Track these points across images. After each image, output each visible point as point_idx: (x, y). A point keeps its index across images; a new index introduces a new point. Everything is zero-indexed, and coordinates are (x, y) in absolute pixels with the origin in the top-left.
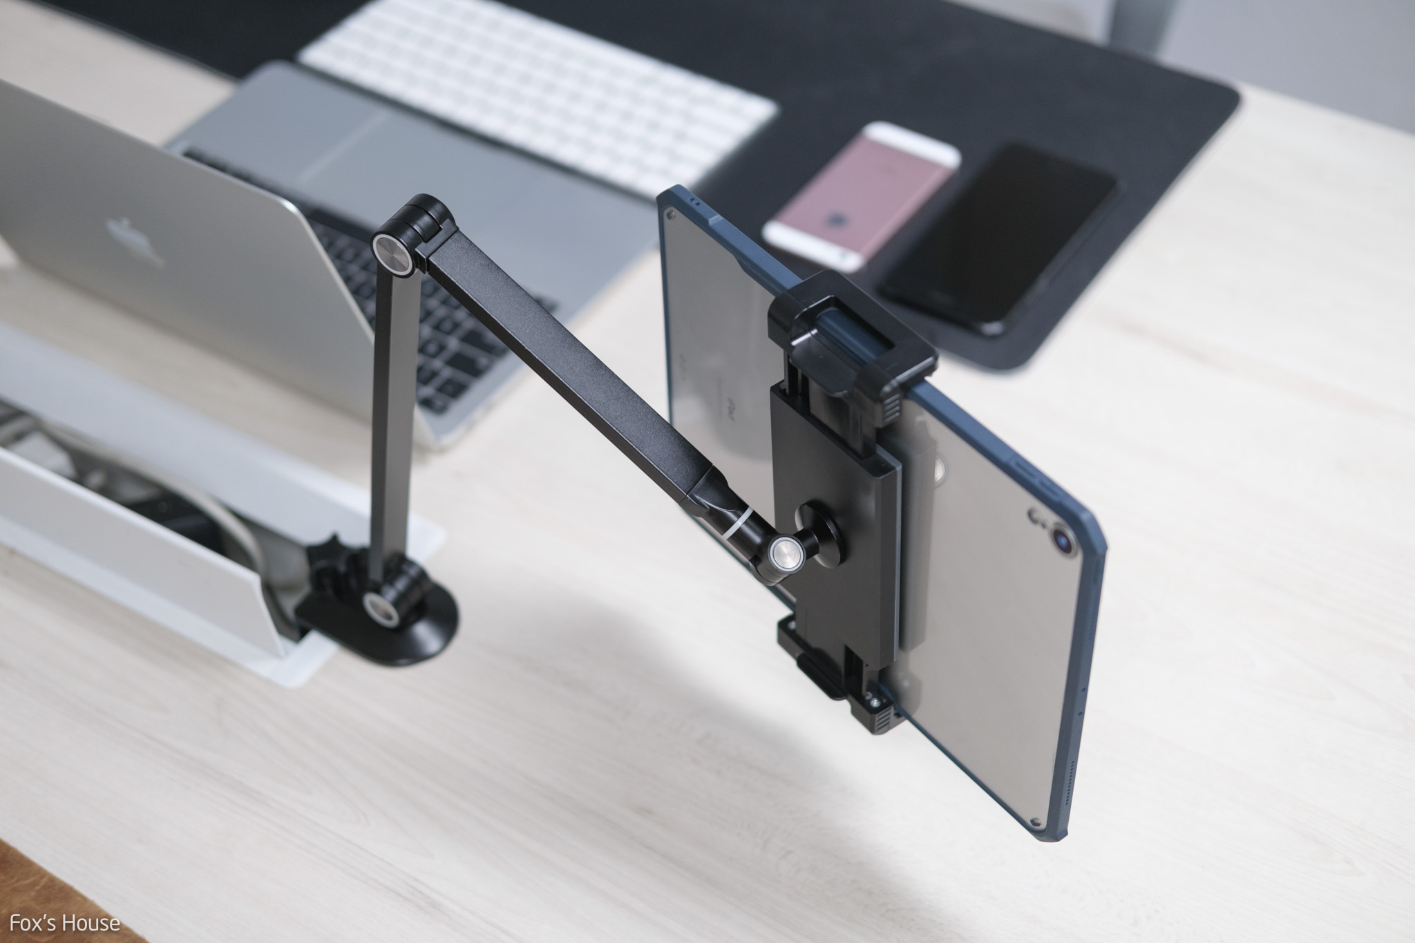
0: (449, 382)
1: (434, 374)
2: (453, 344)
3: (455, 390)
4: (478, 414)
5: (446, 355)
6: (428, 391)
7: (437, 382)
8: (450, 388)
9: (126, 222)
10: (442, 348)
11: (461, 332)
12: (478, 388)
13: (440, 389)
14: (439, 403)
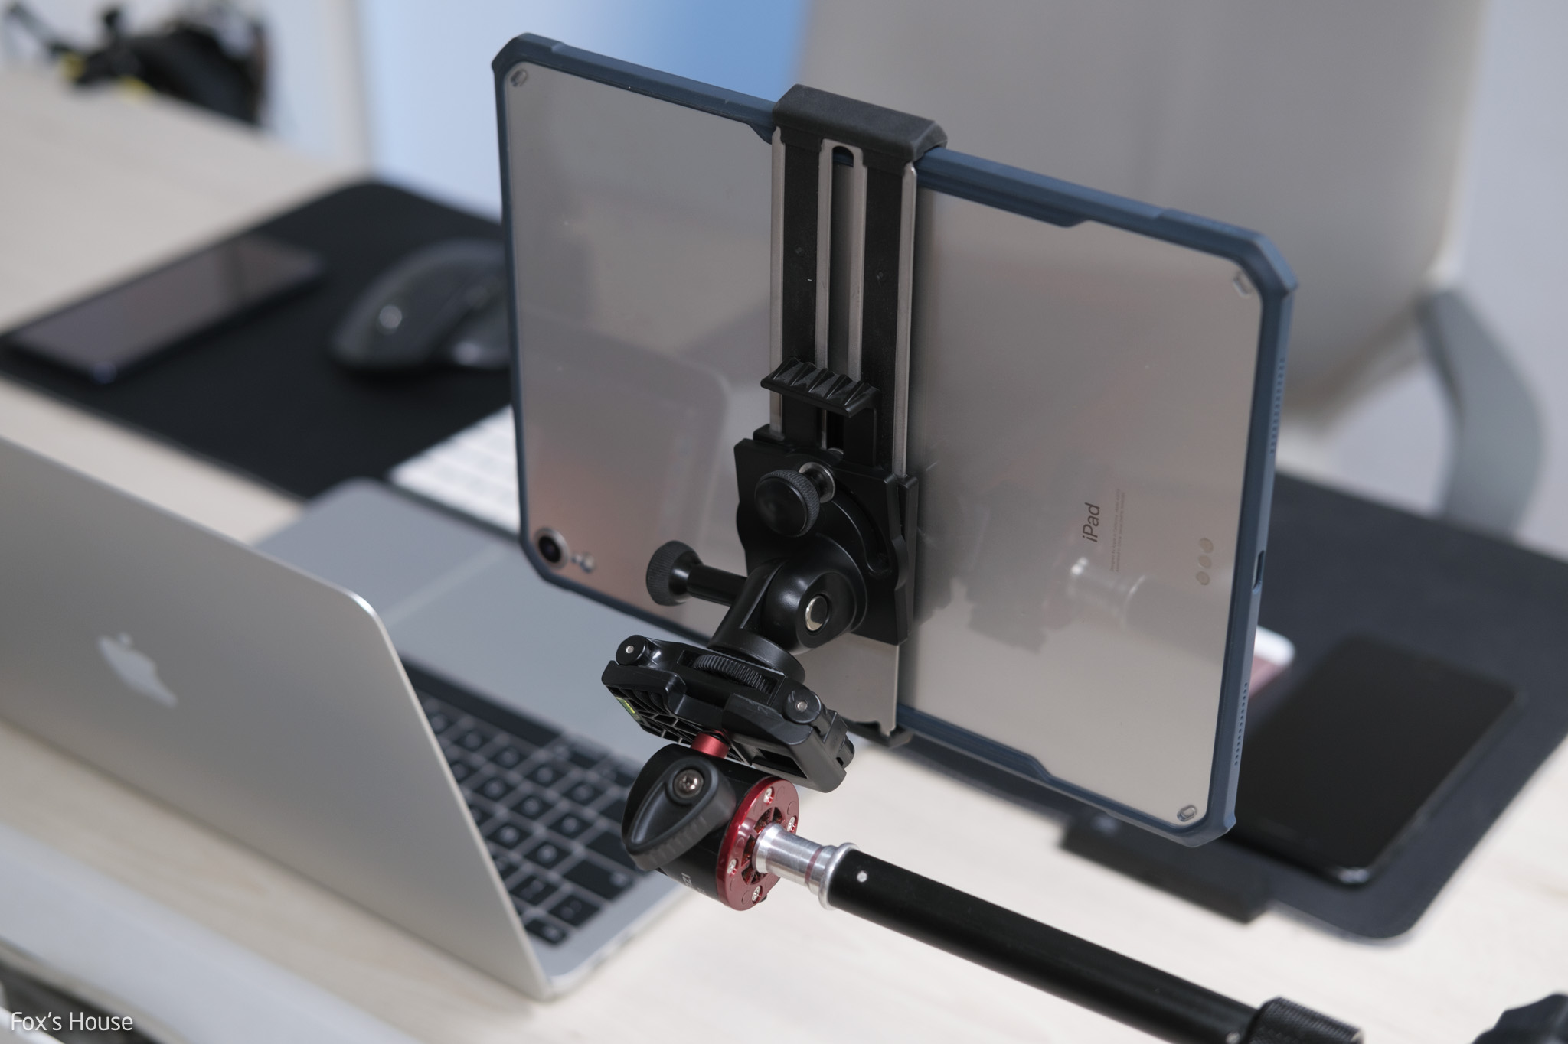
0: (570, 899)
1: (550, 888)
2: (578, 850)
3: (579, 914)
4: (609, 949)
5: (567, 865)
6: (537, 912)
7: (553, 900)
8: (568, 911)
9: (126, 639)
10: (562, 854)
11: (589, 835)
12: (612, 912)
13: (555, 912)
14: (552, 932)
